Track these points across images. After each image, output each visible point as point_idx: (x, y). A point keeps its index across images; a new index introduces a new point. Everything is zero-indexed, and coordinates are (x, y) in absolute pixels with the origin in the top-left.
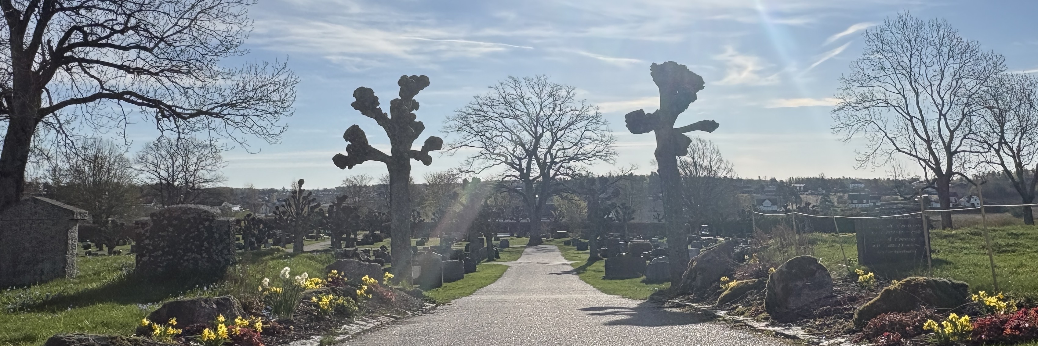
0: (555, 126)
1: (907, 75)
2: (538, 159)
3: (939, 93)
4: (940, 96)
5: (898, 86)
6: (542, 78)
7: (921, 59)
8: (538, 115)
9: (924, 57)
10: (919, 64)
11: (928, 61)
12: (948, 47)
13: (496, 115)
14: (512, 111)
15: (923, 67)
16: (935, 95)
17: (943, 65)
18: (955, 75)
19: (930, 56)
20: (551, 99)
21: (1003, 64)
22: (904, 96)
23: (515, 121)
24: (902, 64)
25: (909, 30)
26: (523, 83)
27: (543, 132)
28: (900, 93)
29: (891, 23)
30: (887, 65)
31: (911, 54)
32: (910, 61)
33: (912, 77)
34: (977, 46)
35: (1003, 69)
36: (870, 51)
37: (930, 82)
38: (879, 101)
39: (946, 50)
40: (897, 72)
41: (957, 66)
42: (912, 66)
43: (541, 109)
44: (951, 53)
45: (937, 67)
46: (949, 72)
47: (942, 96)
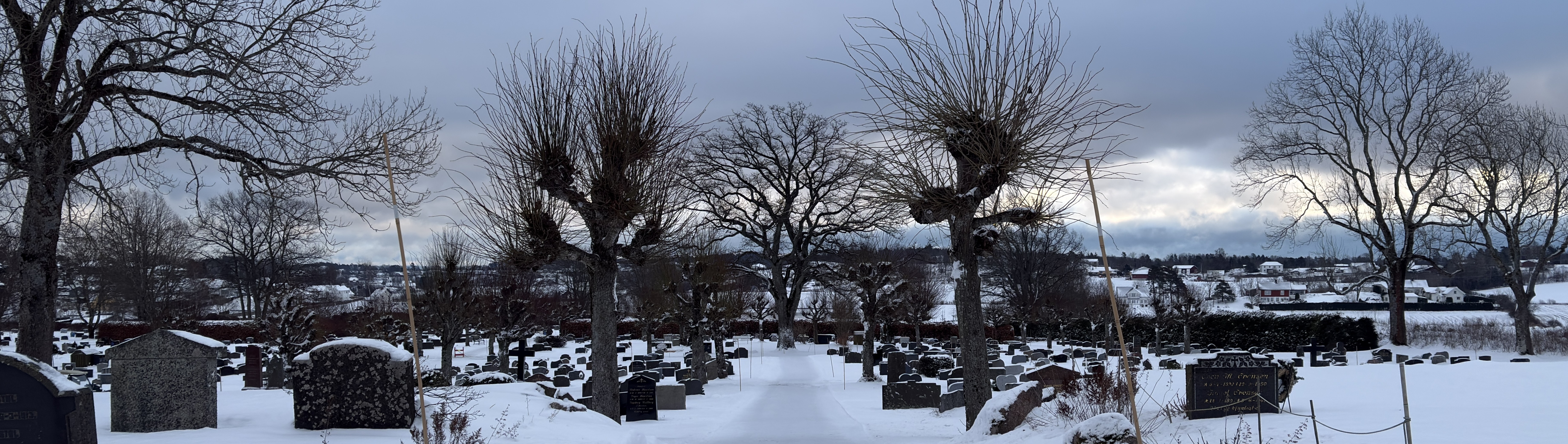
0: (817, 179)
1: (1352, 105)
2: (789, 227)
3: (1400, 134)
4: (1401, 137)
5: (1338, 123)
6: (798, 107)
7: (1377, 80)
8: (791, 161)
9: (1382, 78)
10: (1372, 90)
11: (1389, 82)
12: (1421, 62)
13: (729, 163)
14: (753, 156)
15: (1379, 94)
16: (1395, 136)
17: (1410, 90)
18: (1429, 105)
19: (1392, 76)
20: (810, 139)
21: (1505, 88)
22: (1345, 138)
23: (756, 171)
24: (1347, 87)
25: (1362, 35)
26: (769, 115)
27: (798, 188)
28: (1340, 134)
29: (1335, 24)
30: (1323, 88)
31: (1362, 73)
32: (1359, 84)
33: (1361, 109)
34: (1466, 61)
35: (1505, 97)
36: (1299, 68)
37: (1387, 116)
38: (1307, 146)
39: (1415, 67)
40: (1338, 100)
41: (1432, 92)
42: (1363, 91)
43: (796, 153)
44: (1424, 72)
45: (1400, 94)
46: (1418, 102)
47: (1405, 138)
